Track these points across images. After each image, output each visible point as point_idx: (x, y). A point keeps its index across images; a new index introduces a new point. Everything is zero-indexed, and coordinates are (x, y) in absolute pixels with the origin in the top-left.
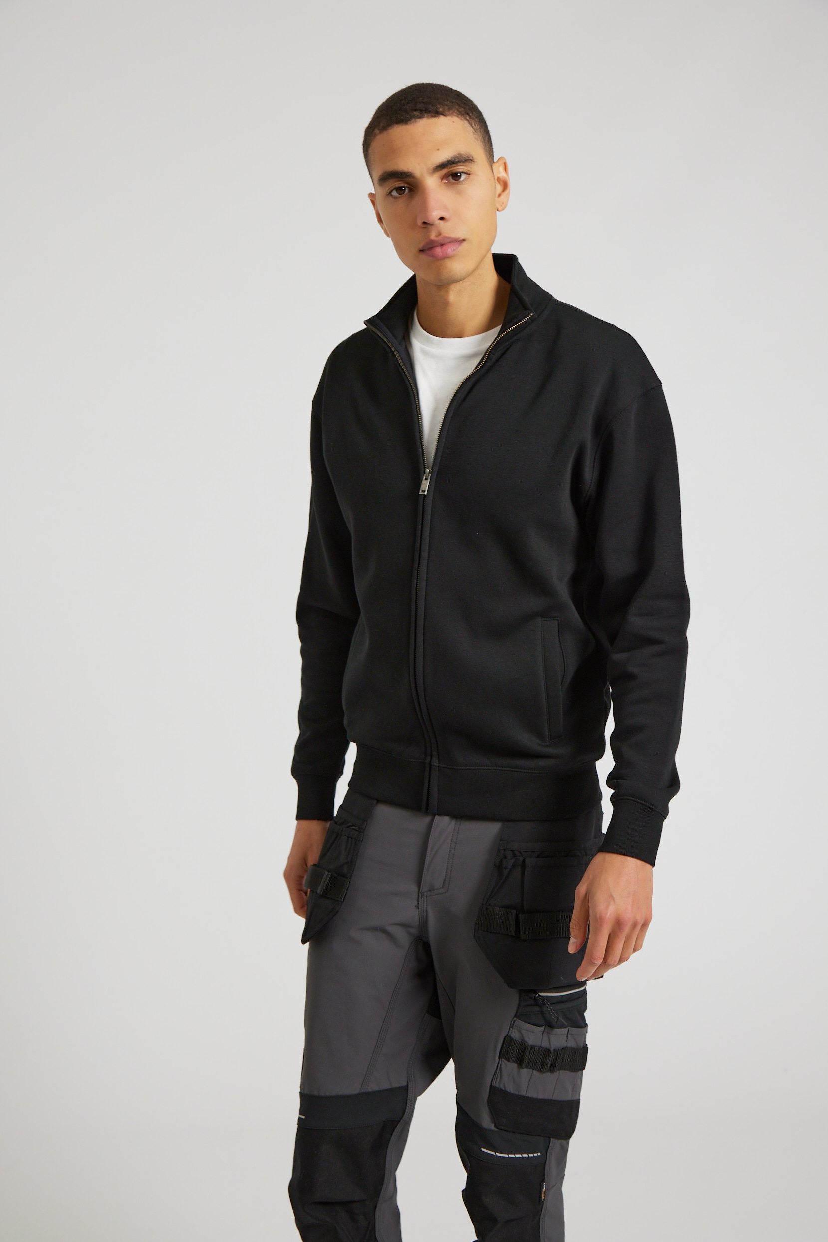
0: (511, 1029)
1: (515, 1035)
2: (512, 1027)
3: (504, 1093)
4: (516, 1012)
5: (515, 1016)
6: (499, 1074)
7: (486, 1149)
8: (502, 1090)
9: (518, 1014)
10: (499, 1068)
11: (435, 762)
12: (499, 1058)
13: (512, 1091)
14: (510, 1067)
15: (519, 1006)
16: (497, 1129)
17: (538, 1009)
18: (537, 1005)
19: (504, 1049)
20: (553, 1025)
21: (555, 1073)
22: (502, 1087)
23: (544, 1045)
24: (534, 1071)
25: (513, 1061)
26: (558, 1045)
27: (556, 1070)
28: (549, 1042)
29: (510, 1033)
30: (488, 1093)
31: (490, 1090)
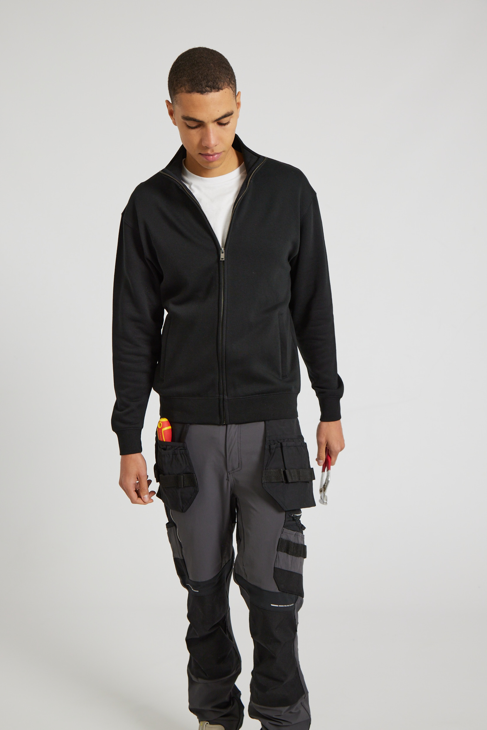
0: (282, 534)
1: (284, 537)
2: (282, 533)
3: (281, 570)
4: (284, 525)
5: (283, 527)
6: (278, 561)
7: (274, 604)
8: (280, 569)
9: (285, 525)
10: (277, 556)
11: (226, 397)
12: (277, 551)
13: (285, 569)
14: (283, 555)
15: (285, 521)
16: (280, 592)
17: (294, 522)
18: (294, 520)
19: (279, 546)
20: (300, 530)
21: (300, 558)
22: (280, 567)
23: (296, 542)
24: (293, 556)
25: (285, 552)
26: (300, 542)
27: (300, 556)
28: (298, 540)
29: (281, 536)
30: (273, 572)
31: (274, 570)
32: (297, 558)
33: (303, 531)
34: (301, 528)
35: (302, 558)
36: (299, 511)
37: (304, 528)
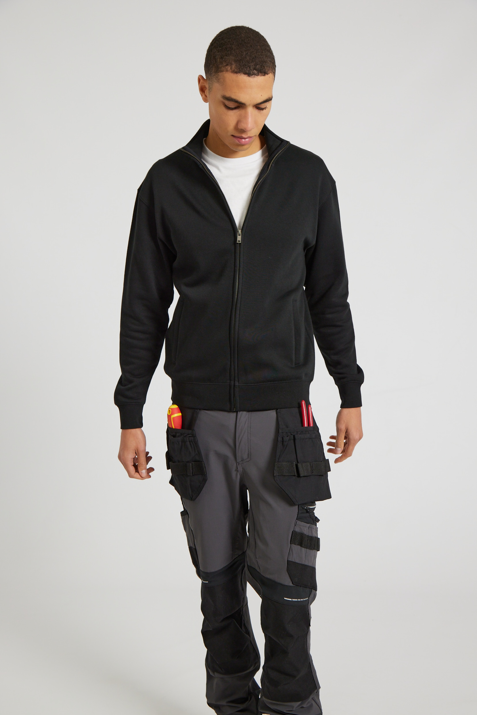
1: (297, 530)
2: (296, 525)
3: (295, 563)
5: (297, 519)
6: (291, 553)
7: (287, 598)
8: (293, 562)
9: (298, 517)
10: (291, 550)
11: (237, 384)
12: (290, 544)
13: (298, 562)
14: (296, 548)
15: (298, 513)
16: (292, 585)
17: (308, 514)
18: (307, 512)
19: (292, 539)
20: (314, 523)
21: (314, 551)
22: (293, 560)
23: (310, 535)
24: (307, 549)
25: (298, 545)
26: (314, 535)
27: (314, 549)
28: (312, 532)
29: (295, 529)
30: (287, 565)
31: (287, 563)
32: (311, 551)
33: (317, 523)
34: (315, 520)
35: (316, 551)
36: (313, 504)
37: (318, 520)
